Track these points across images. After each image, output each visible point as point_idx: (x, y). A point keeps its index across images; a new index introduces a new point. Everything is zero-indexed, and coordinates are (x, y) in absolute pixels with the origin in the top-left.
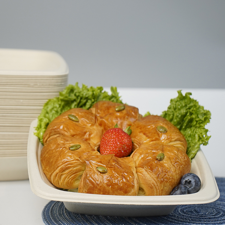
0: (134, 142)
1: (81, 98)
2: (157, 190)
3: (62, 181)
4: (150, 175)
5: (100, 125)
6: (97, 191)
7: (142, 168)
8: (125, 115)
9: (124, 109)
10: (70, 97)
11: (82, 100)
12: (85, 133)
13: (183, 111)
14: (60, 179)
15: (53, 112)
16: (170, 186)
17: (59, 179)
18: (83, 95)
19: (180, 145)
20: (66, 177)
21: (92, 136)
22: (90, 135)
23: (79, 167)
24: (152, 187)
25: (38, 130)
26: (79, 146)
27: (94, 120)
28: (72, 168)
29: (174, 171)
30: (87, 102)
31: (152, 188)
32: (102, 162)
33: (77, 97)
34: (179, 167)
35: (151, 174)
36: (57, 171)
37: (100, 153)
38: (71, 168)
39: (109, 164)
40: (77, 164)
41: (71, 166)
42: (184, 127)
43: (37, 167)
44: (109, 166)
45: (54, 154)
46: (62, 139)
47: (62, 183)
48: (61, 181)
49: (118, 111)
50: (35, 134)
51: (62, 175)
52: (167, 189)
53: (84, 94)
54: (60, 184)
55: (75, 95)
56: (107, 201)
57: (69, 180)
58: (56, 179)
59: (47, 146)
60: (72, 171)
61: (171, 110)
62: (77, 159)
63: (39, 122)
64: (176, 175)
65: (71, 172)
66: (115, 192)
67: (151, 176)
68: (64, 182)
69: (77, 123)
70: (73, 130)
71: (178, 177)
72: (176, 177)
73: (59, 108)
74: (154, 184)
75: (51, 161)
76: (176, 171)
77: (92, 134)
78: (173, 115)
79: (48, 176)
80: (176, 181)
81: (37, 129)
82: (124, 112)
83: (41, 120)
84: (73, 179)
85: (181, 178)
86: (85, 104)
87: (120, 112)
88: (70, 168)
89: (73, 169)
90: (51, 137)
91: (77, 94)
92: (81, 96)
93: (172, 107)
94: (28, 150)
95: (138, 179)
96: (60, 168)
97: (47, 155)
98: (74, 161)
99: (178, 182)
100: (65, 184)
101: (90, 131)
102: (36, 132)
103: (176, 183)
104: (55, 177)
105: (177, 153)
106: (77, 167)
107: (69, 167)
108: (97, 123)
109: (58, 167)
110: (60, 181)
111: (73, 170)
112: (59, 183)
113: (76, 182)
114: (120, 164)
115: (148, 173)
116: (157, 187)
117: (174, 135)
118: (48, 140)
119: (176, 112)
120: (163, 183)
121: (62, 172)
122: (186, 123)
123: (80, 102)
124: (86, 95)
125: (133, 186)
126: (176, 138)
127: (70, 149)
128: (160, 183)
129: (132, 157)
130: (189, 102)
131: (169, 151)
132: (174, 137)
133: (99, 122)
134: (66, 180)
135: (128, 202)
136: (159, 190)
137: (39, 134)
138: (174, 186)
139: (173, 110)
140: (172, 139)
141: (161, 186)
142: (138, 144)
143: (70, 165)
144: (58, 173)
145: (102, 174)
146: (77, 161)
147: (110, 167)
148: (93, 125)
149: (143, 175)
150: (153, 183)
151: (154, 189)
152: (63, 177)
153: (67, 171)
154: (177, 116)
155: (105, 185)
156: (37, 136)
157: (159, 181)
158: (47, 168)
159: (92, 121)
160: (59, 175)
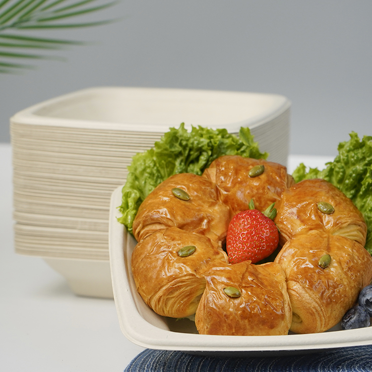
0: (281, 231)
1: (191, 150)
2: (320, 318)
3: (170, 308)
4: (309, 294)
5: (226, 202)
6: (227, 328)
7: (295, 283)
8: (264, 183)
9: (262, 173)
10: (173, 150)
11: (192, 153)
12: (201, 220)
13: (359, 167)
14: (166, 305)
15: (146, 175)
16: (342, 309)
17: (164, 305)
18: (193, 143)
19: (355, 233)
20: (175, 303)
21: (213, 223)
22: (209, 222)
23: (195, 286)
24: (314, 313)
25: (123, 212)
26: (194, 249)
27: (215, 194)
28: (184, 288)
29: (347, 284)
30: (201, 154)
31: (312, 314)
32: (232, 278)
33: (185, 147)
34: (356, 276)
35: (311, 293)
36: (160, 293)
37: (227, 253)
38: (182, 288)
39: (244, 281)
40: (192, 281)
41: (181, 286)
42: (361, 193)
43: (128, 287)
44: (244, 285)
45: (153, 264)
46: (166, 236)
47: (169, 311)
48: (168, 308)
49: (253, 177)
50: (119, 220)
51: (168, 299)
52: (336, 314)
53: (196, 142)
54: (166, 312)
55: (181, 144)
56: (242, 347)
57: (179, 307)
58: (160, 306)
59: (141, 247)
60: (184, 292)
61: (339, 165)
62: (191, 274)
63: (124, 198)
64: (351, 290)
65: (183, 294)
66: (255, 327)
67: (310, 296)
68: (172, 311)
69: (188, 204)
70: (181, 217)
71: (354, 293)
72: (351, 293)
73: (153, 168)
74: (316, 309)
75: (149, 276)
76: (350, 283)
77: (212, 220)
78: (344, 172)
79: (146, 300)
80: (351, 300)
81: (122, 209)
82: (263, 177)
83: (127, 196)
84: (186, 304)
85: (360, 293)
86: (197, 160)
87: (256, 178)
88: (180, 288)
89: (186, 289)
90: (146, 229)
91: (184, 143)
92: (190, 145)
93: (342, 161)
94: (110, 250)
95: (290, 302)
96: (164, 288)
97: (142, 265)
98: (187, 278)
99: (354, 301)
100: (173, 312)
101: (209, 216)
102: (120, 215)
103: (350, 302)
104: (157, 302)
105: (352, 251)
106: (192, 285)
107: (178, 286)
108: (220, 199)
109: (162, 287)
110: (166, 308)
111: (186, 291)
112: (163, 311)
113: (191, 307)
114: (261, 279)
115: (306, 291)
116: (321, 313)
117: (345, 217)
118: (142, 232)
119: (349, 168)
120: (331, 306)
121: (168, 295)
122: (364, 187)
123: (189, 155)
124: (198, 144)
125: (283, 316)
126: (350, 221)
127: (178, 255)
128: (326, 306)
129: (279, 263)
130: (369, 154)
131: (339, 248)
132: (346, 221)
133: (222, 197)
134: (175, 306)
135: (275, 346)
136: (324, 317)
137: (125, 219)
138: (348, 307)
139: (343, 165)
140: (342, 224)
141: (328, 311)
142: (288, 234)
143: (180, 284)
144: (161, 296)
145: (233, 300)
146: (191, 277)
147: (245, 287)
148: (212, 205)
149: (298, 295)
150: (314, 308)
151: (317, 316)
152: (170, 302)
153: (176, 293)
154: (351, 175)
155: (238, 318)
156: (122, 223)
157: (323, 303)
158: (143, 286)
159: (211, 197)
160: (164, 299)
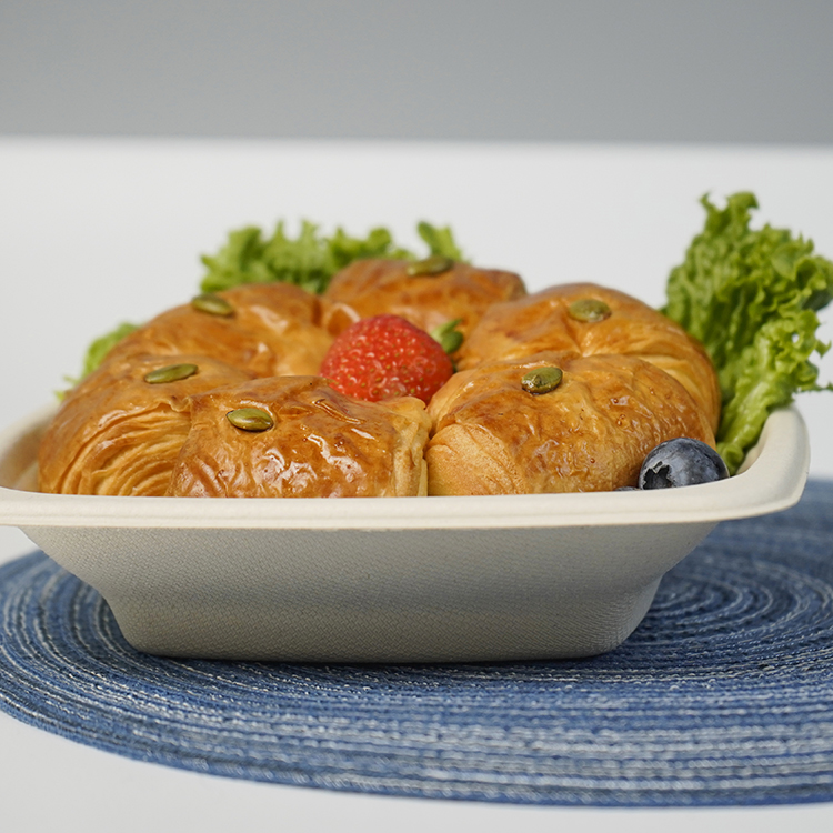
7: (450, 427)
20: (116, 490)
23: (174, 442)
26: (191, 370)
28: (140, 448)
35: (485, 439)
36: (78, 465)
38: (136, 446)
40: (163, 427)
41: (134, 439)
44: (286, 407)
51: (98, 482)
60: (142, 461)
62: (162, 405)
65: (137, 464)
67: (482, 448)
69: (225, 322)
74: (495, 482)
77: (283, 356)
88: (132, 448)
96: (88, 449)
98: (152, 416)
101: (275, 345)
106: (164, 441)
107: (125, 441)
109: (84, 447)
111: (147, 455)
115: (473, 439)
117: (640, 327)
120: (542, 476)
121: (100, 469)
125: (384, 477)
127: (146, 381)
143: (131, 434)
144: (80, 473)
145: (246, 438)
146: (161, 414)
147: (292, 411)
149: (449, 451)
150: (493, 478)
153: (119, 462)
160: (85, 481)
